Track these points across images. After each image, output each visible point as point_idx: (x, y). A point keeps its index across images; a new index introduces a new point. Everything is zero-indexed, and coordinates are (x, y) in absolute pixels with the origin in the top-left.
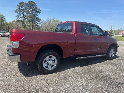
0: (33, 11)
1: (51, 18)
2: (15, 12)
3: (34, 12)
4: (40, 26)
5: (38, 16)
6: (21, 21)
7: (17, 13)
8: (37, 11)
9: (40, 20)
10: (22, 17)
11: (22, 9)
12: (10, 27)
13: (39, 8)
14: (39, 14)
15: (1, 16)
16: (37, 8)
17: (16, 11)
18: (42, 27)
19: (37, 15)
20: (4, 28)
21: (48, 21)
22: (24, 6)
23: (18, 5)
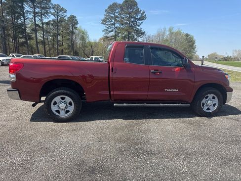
0: (132, 17)
1: (165, 29)
2: (102, 23)
3: (132, 19)
5: (139, 28)
6: (112, 39)
7: (105, 24)
8: (139, 17)
9: (143, 34)
10: (112, 31)
11: (113, 16)
12: (94, 49)
13: (142, 11)
14: (141, 23)
15: (82, 31)
16: (138, 12)
17: (103, 20)
19: (139, 26)
20: (86, 52)
21: (158, 35)
22: (117, 11)
23: (106, 10)
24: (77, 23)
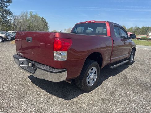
1: (27, 13)
4: (12, 22)
5: (7, 9)
9: (11, 13)
14: (8, 5)
18: (14, 24)
19: (6, 7)
21: (23, 16)
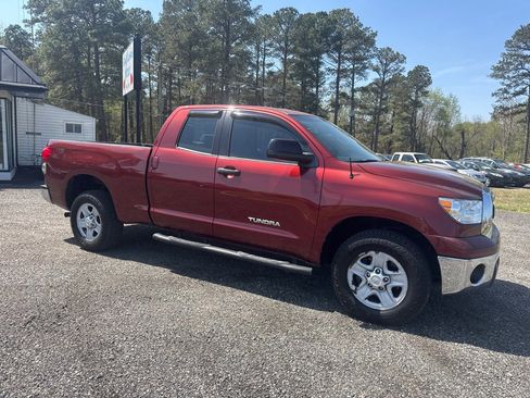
2: (492, 76)
10: (521, 92)
15: (444, 99)
17: (496, 69)
23: (508, 42)
24: (429, 81)
